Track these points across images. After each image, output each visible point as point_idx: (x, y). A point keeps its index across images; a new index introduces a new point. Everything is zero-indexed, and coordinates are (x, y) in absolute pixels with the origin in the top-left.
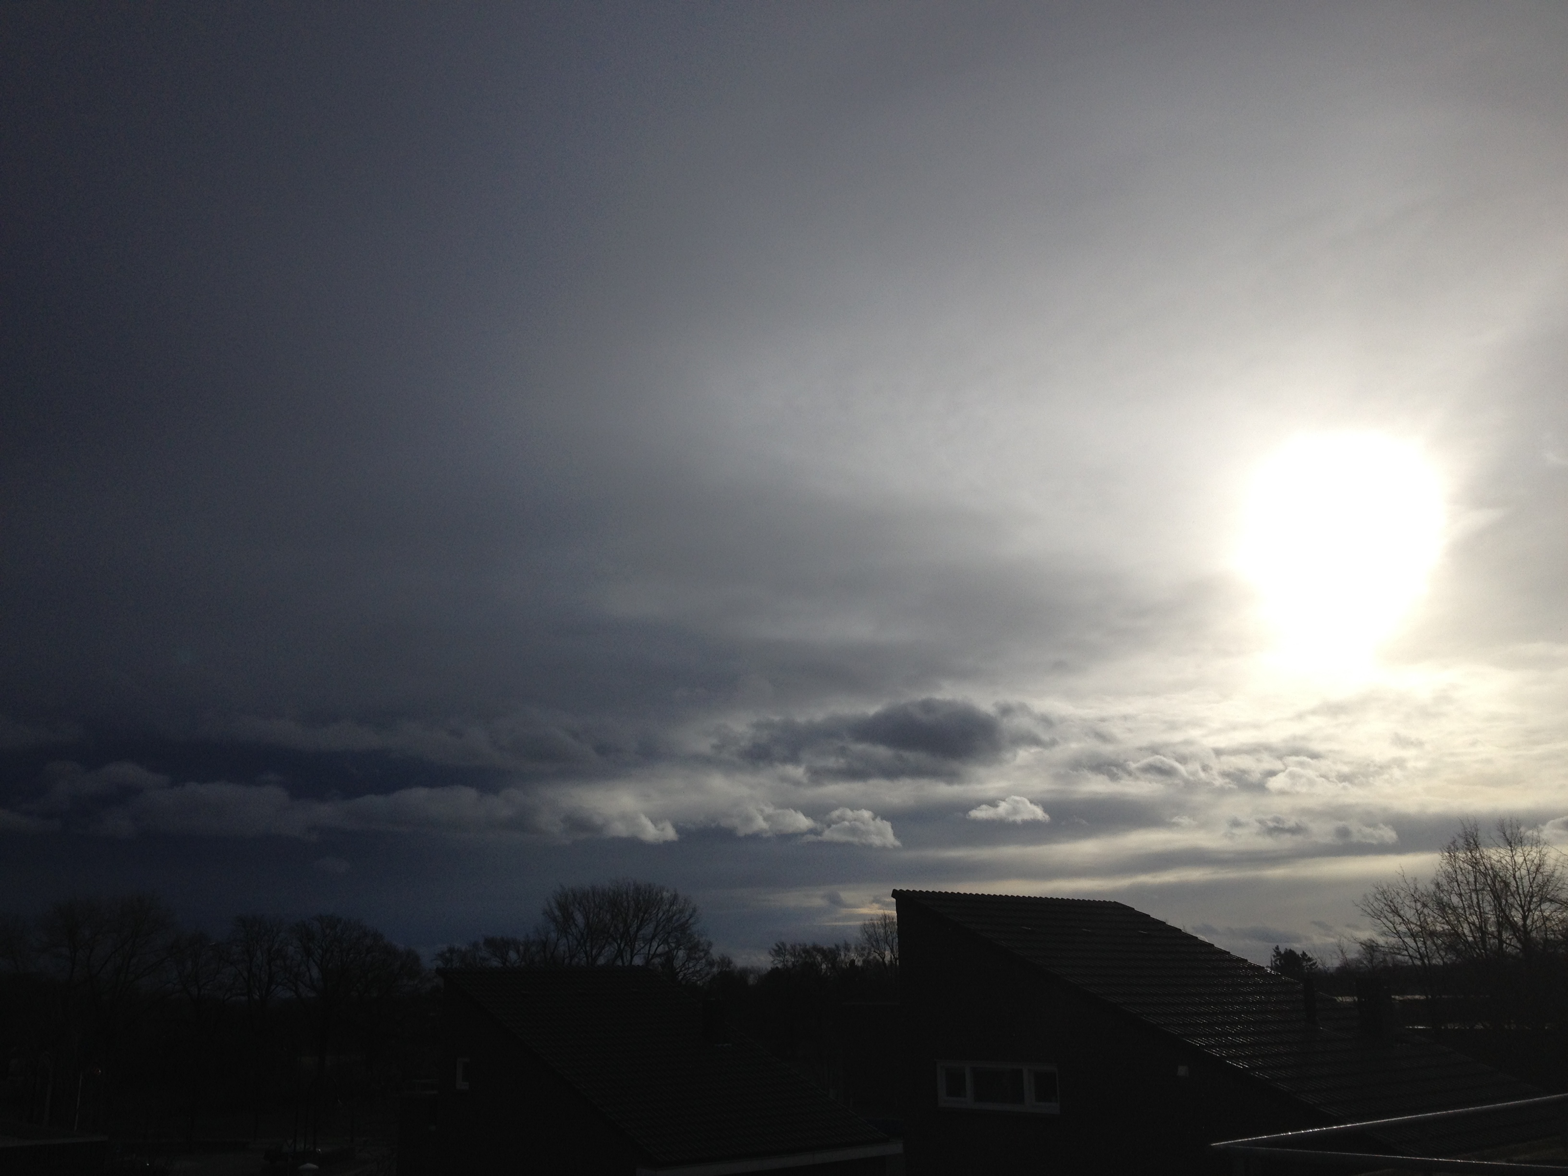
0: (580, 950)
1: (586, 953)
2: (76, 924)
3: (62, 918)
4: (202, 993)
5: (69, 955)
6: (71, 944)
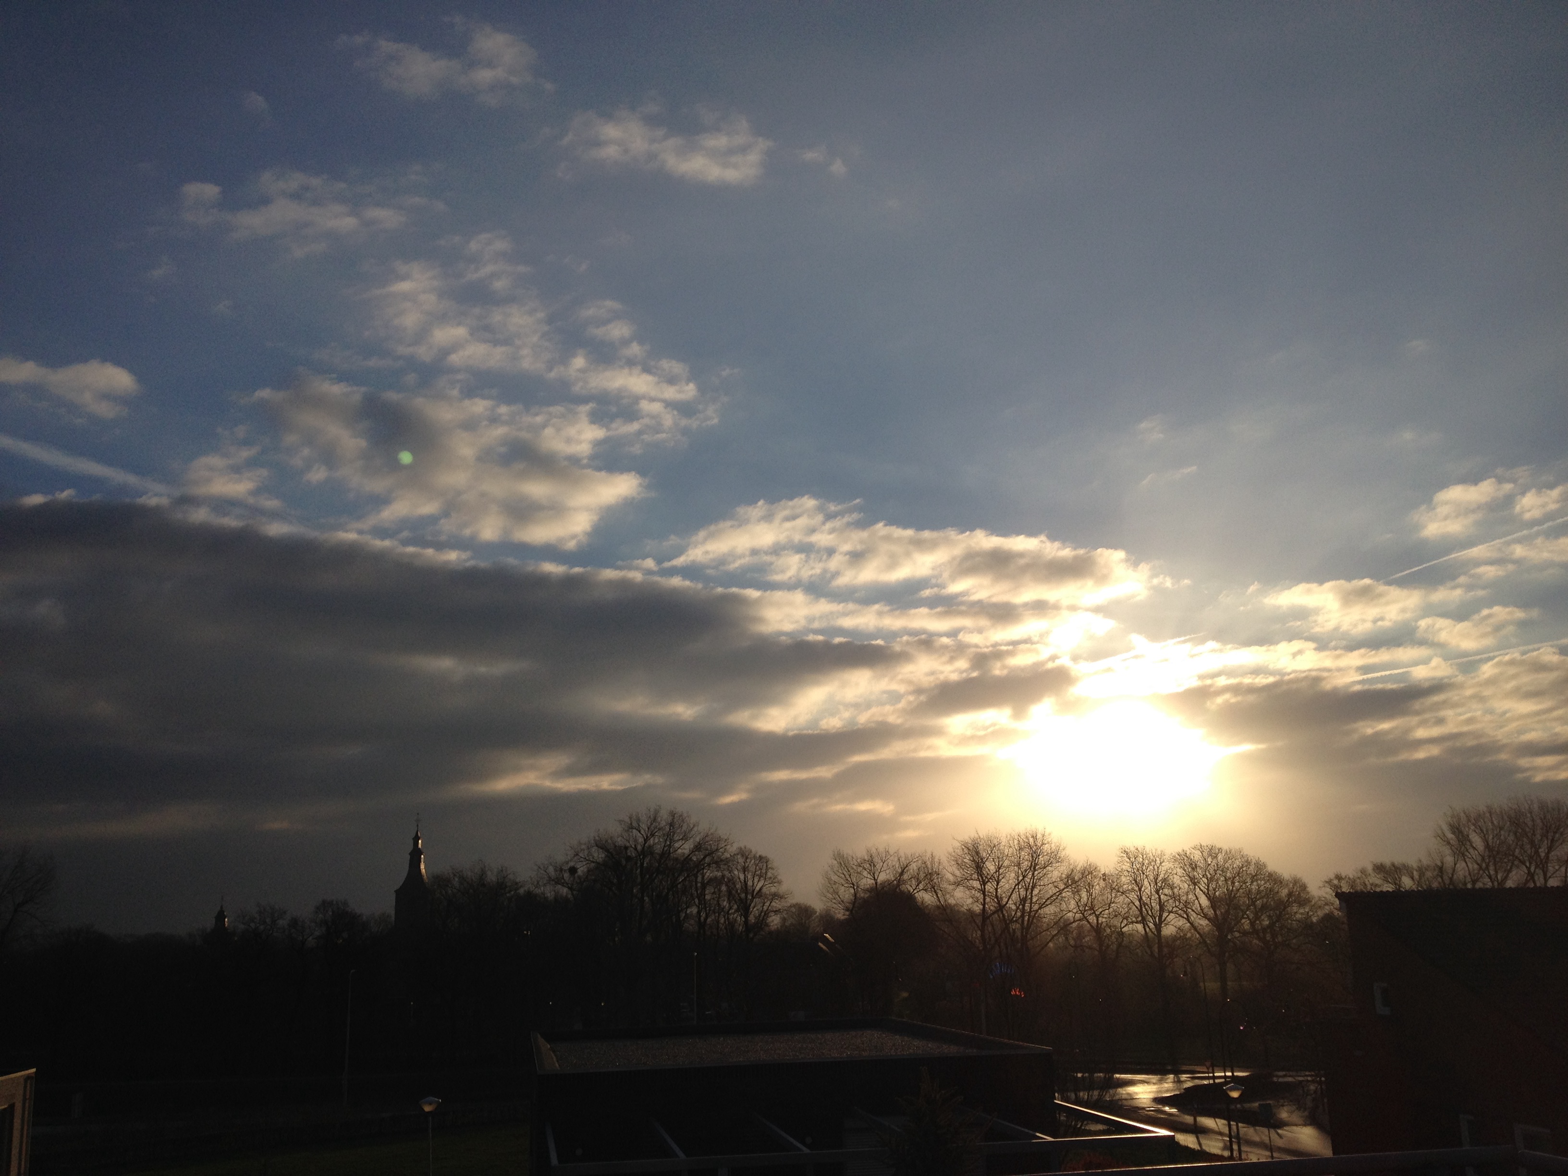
0: (1483, 874)
1: (1490, 877)
2: (982, 859)
3: (969, 854)
4: (1100, 922)
5: (980, 887)
6: (980, 877)
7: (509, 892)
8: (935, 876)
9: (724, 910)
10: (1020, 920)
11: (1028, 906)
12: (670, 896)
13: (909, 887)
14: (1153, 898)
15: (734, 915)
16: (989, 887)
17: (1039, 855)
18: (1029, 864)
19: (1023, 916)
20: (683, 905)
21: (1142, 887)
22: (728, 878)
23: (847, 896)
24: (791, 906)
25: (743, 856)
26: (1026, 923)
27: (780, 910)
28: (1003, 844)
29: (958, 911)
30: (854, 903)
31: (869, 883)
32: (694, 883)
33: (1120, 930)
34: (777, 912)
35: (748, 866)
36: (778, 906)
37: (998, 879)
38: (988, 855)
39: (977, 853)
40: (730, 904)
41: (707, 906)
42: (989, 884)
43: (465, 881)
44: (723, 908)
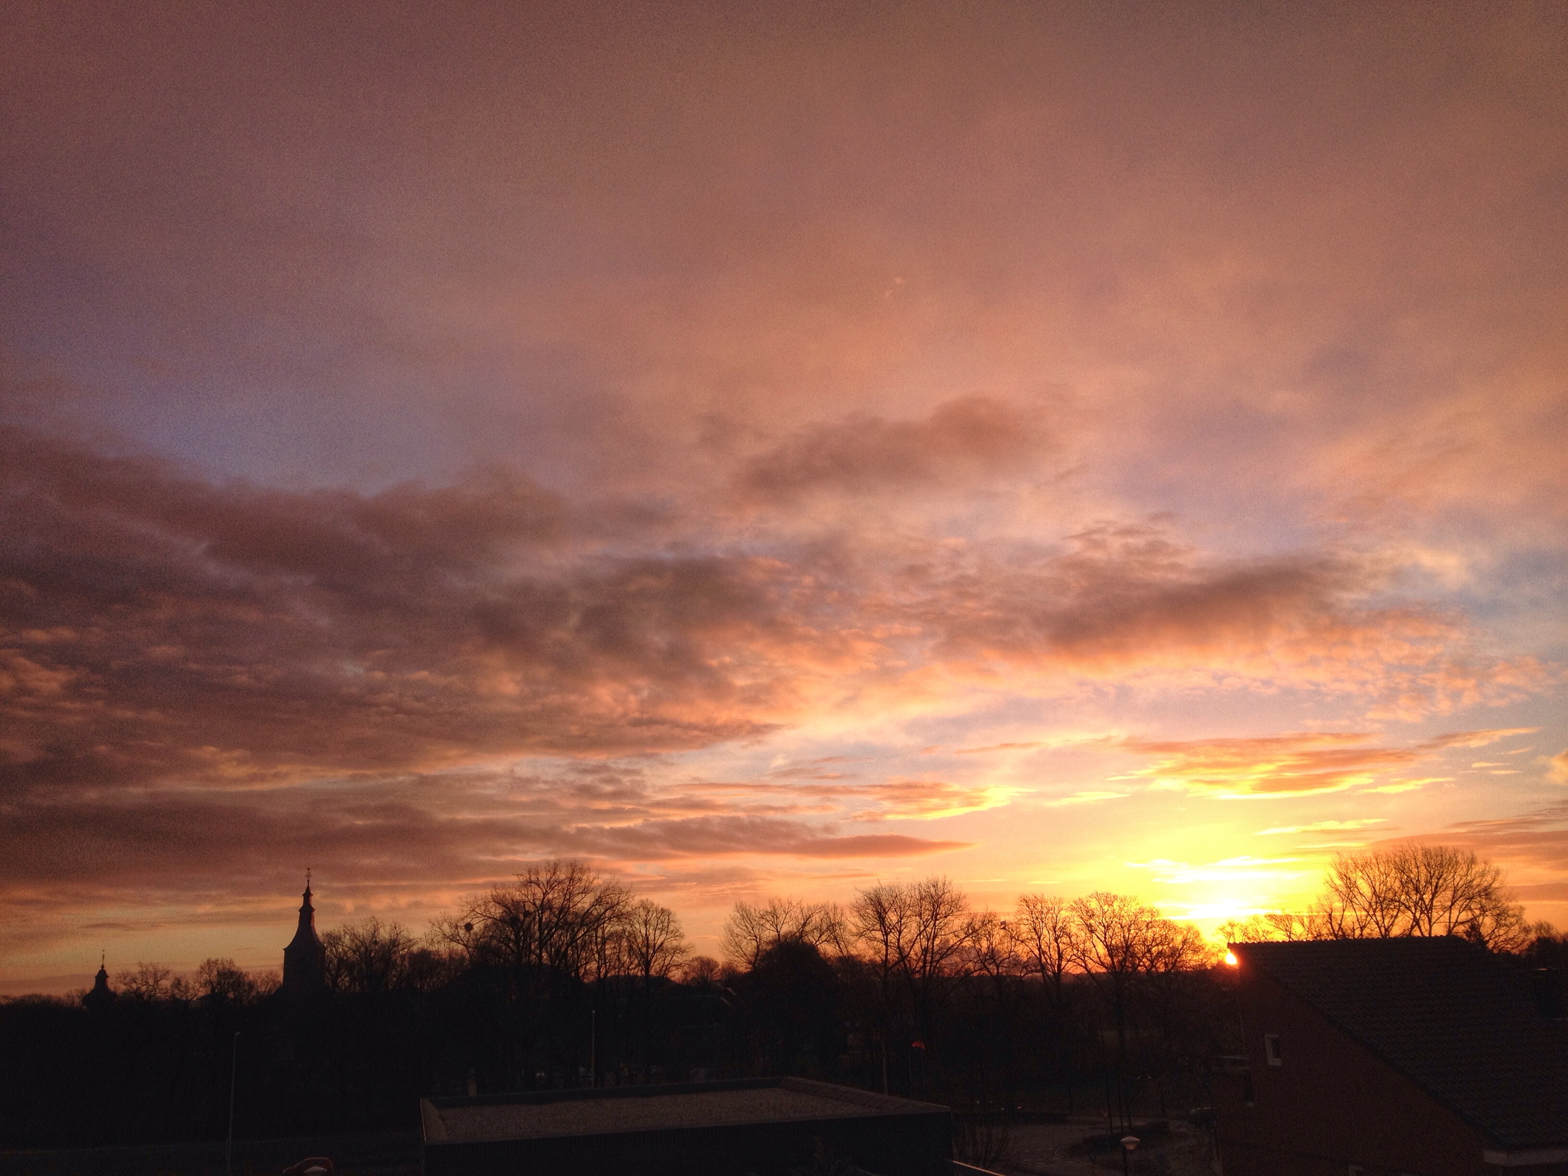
0: (1370, 920)
2: (884, 910)
3: (872, 904)
4: (1000, 971)
5: (882, 938)
6: (882, 928)
7: (404, 949)
8: (837, 928)
9: (625, 965)
10: (922, 970)
11: (929, 956)
12: (569, 952)
13: (811, 939)
14: (1051, 947)
15: (635, 969)
16: (892, 938)
17: (941, 904)
18: (931, 913)
19: (924, 967)
20: (582, 961)
21: (1041, 936)
22: (629, 932)
23: (749, 949)
24: (693, 960)
25: (644, 909)
26: (927, 973)
27: (681, 964)
28: (905, 893)
29: (860, 962)
30: (757, 955)
31: (771, 935)
32: (594, 938)
33: (1019, 979)
34: (678, 966)
35: (650, 920)
36: (679, 960)
37: (900, 929)
38: (890, 905)
39: (880, 904)
40: (630, 959)
41: (607, 961)
42: (891, 934)
43: (357, 938)
44: (623, 964)
